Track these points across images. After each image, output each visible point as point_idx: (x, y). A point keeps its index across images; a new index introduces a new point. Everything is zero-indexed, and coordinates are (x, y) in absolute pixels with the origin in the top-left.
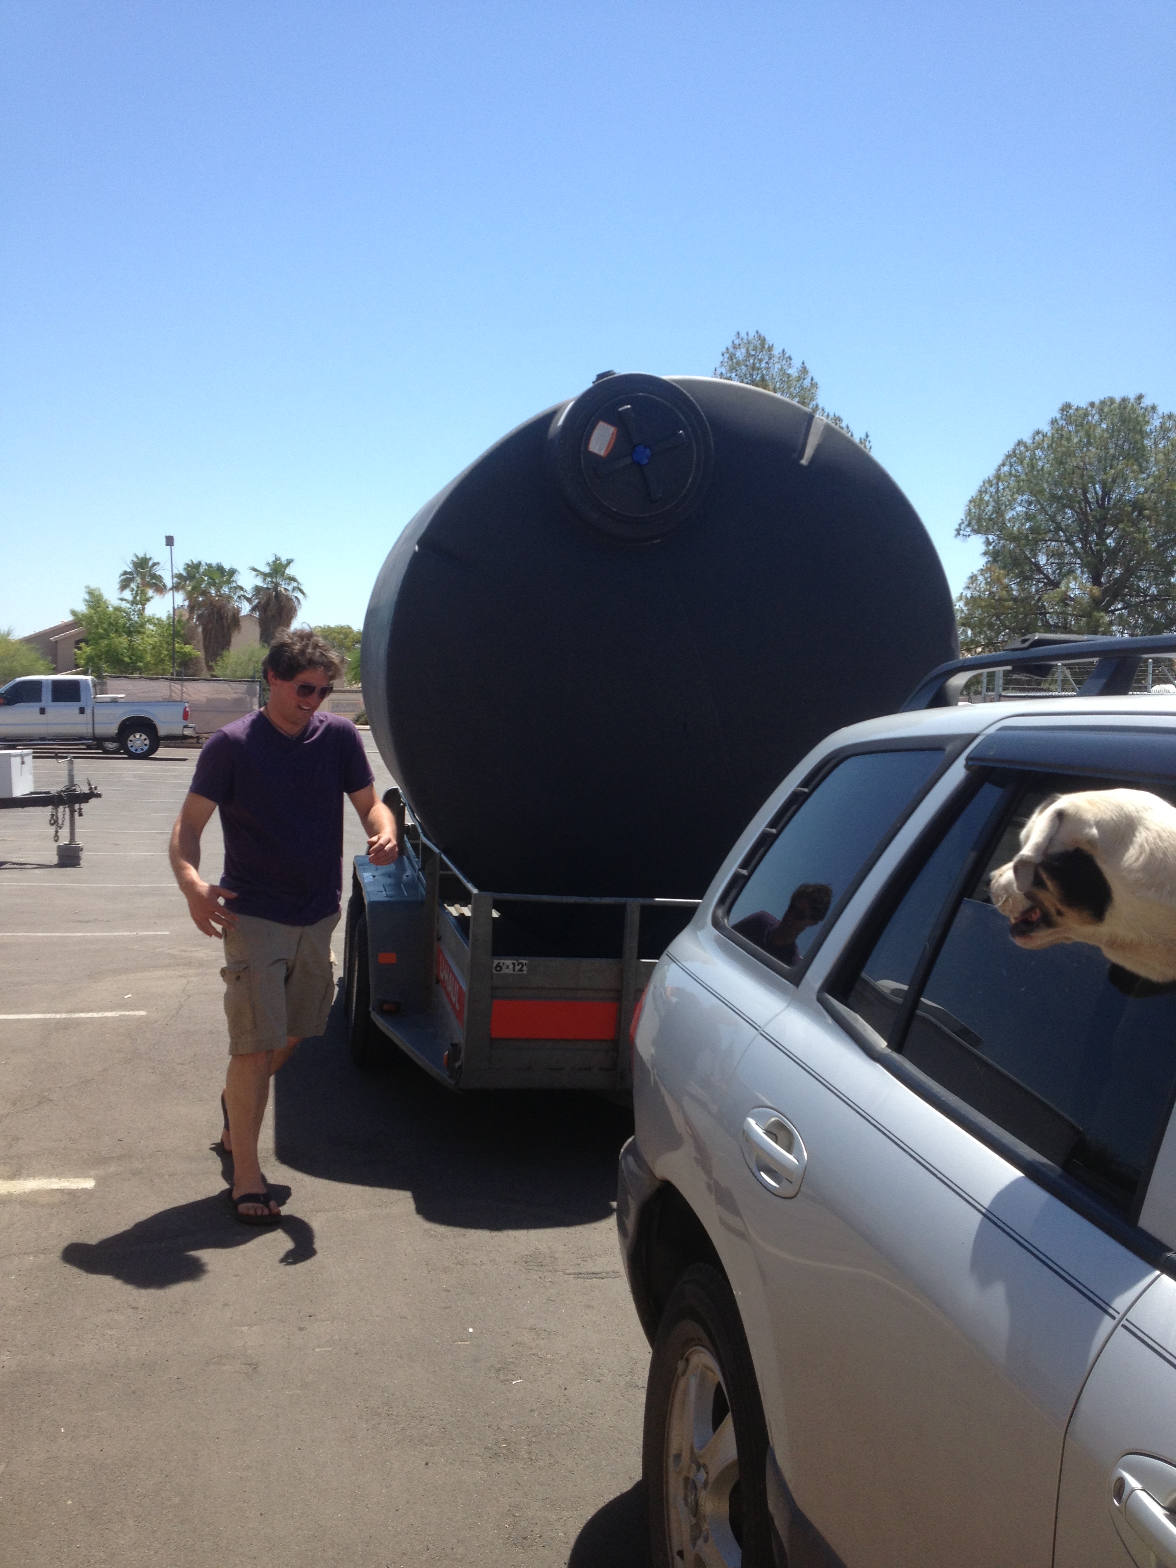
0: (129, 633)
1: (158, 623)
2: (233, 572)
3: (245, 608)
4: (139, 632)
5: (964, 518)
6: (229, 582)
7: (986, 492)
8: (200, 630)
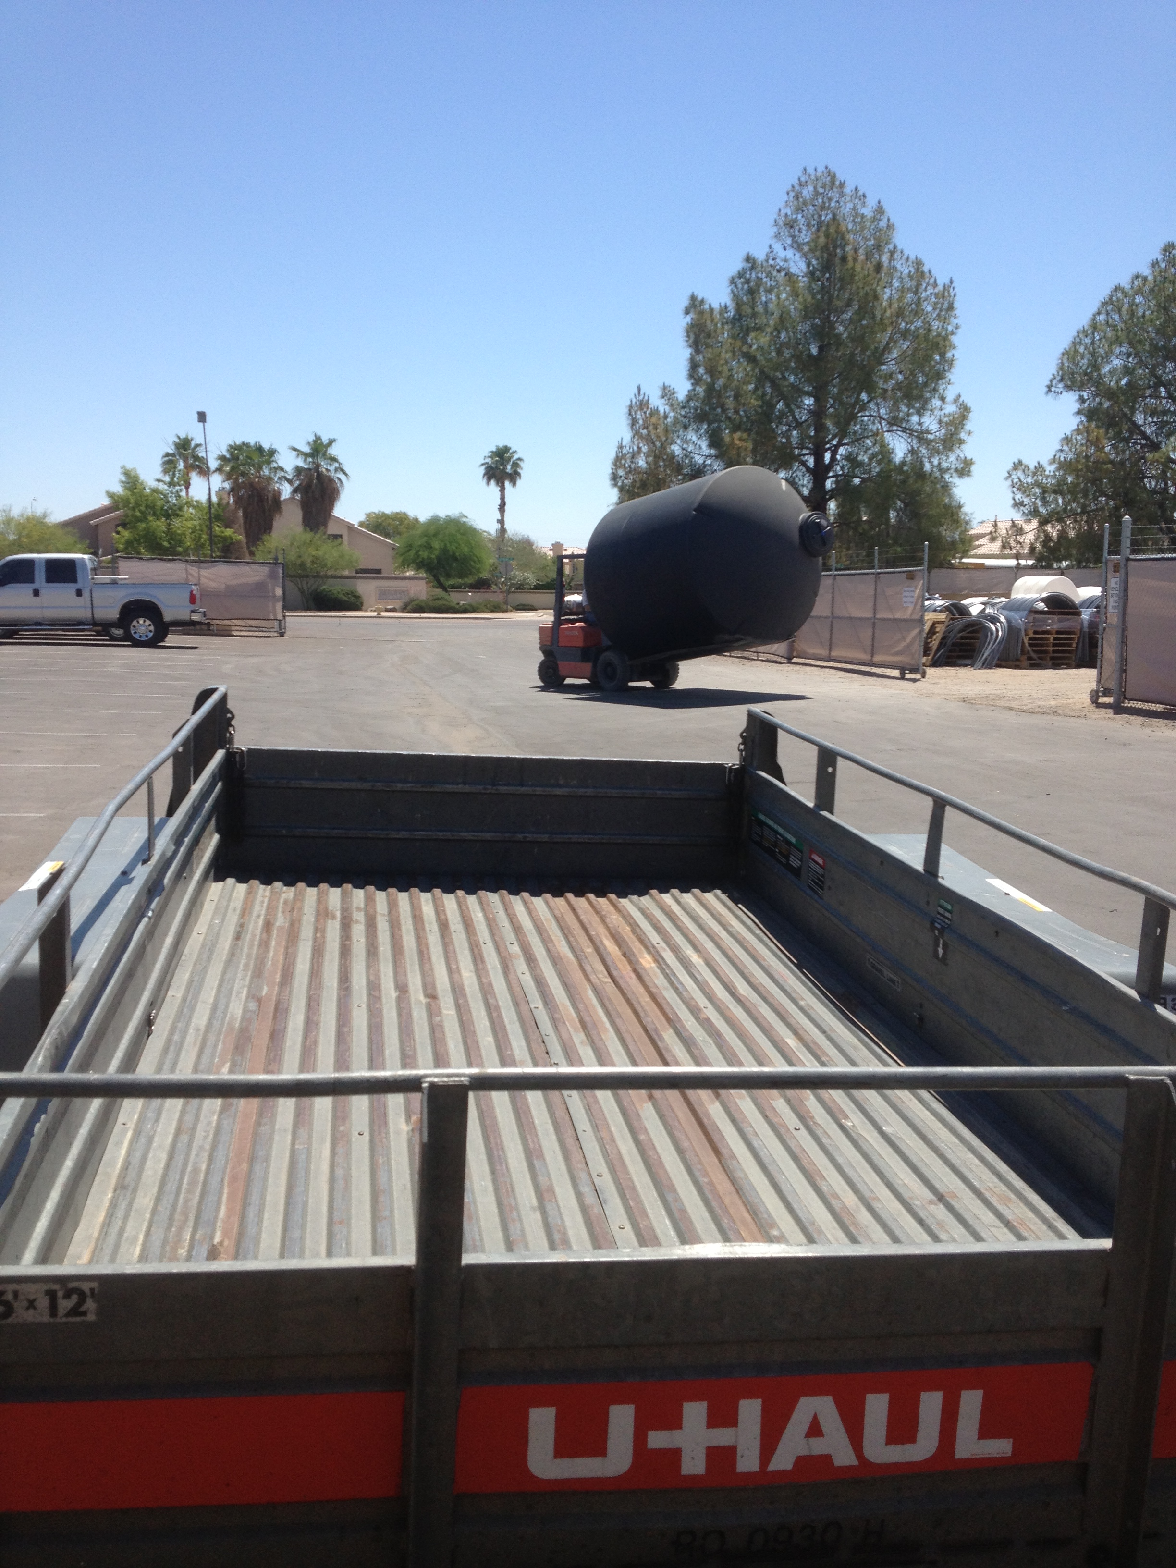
0: (168, 516)
1: (198, 506)
2: (272, 452)
3: (286, 491)
4: (178, 515)
5: (1056, 373)
6: (269, 462)
7: (1080, 343)
8: (240, 513)
